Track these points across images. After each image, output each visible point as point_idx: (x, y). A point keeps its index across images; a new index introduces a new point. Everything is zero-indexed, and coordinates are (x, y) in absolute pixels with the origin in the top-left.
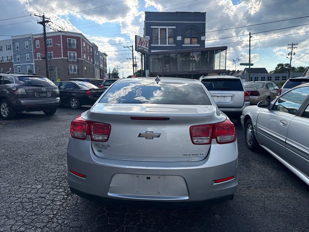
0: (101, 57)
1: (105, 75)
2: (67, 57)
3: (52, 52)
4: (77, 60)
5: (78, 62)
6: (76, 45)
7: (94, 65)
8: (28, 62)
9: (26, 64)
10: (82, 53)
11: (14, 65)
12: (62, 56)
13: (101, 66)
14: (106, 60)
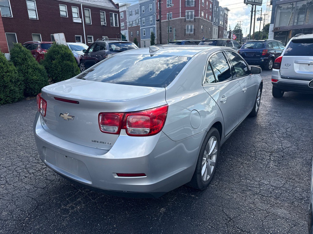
0: (221, 12)
1: (225, 33)
2: (185, 17)
3: (172, 13)
4: (195, 19)
5: (195, 22)
6: (194, 3)
7: (213, 23)
8: (151, 25)
9: (149, 27)
10: (199, 11)
11: (141, 28)
12: (180, 17)
13: (221, 23)
14: (227, 15)
